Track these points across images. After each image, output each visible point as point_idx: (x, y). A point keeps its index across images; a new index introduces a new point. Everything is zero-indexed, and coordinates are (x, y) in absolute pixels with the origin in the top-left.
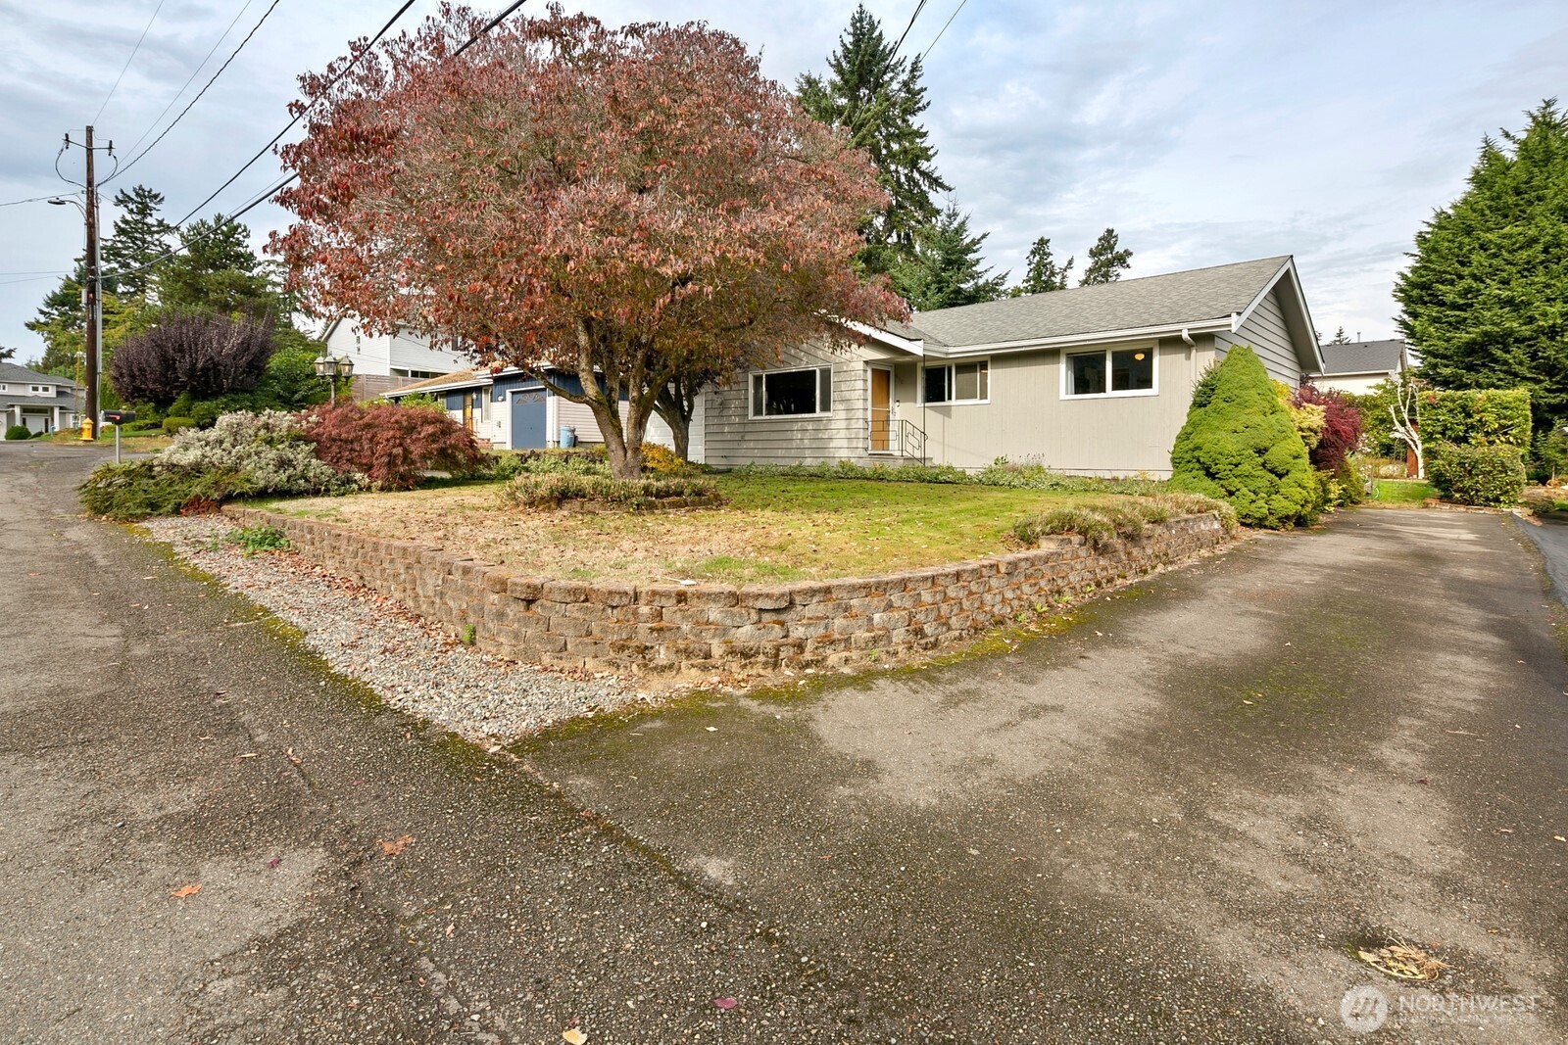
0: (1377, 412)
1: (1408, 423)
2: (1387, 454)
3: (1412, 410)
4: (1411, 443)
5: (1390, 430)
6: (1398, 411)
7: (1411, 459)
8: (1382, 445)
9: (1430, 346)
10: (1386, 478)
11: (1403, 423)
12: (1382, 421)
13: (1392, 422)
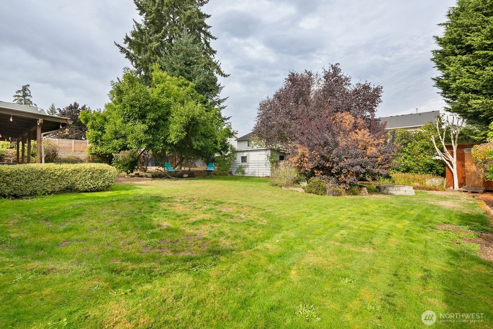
0: (423, 141)
1: (445, 149)
2: (430, 170)
3: (448, 140)
4: (448, 163)
5: (433, 154)
6: (438, 141)
7: (448, 174)
8: (427, 165)
9: (462, 83)
10: (430, 189)
11: (442, 150)
12: (427, 148)
13: (434, 149)
